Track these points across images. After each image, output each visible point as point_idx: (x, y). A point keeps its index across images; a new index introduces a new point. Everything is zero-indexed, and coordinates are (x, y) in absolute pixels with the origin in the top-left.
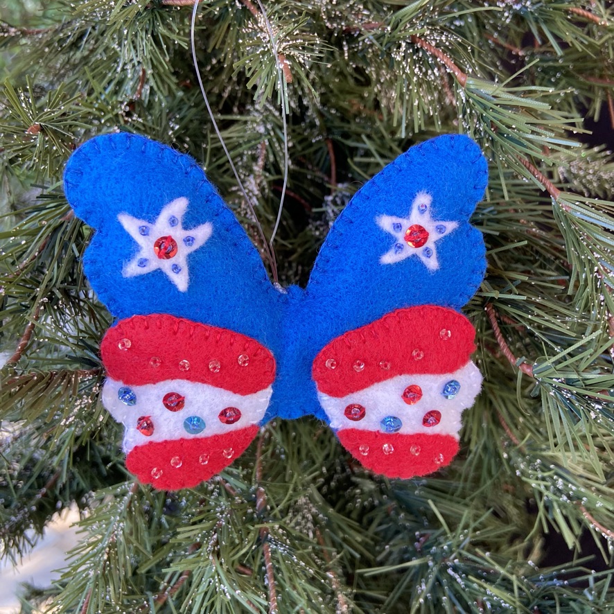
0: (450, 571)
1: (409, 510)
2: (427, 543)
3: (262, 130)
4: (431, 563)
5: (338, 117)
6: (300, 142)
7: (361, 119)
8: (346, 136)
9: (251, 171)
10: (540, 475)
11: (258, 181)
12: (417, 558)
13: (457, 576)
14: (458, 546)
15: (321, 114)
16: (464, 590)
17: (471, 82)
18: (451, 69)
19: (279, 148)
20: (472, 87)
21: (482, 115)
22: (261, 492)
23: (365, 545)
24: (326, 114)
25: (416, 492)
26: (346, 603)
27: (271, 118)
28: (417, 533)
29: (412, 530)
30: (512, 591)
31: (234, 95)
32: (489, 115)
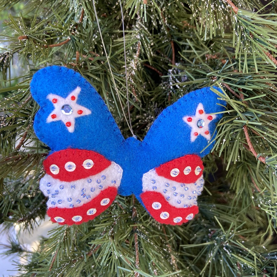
0: (224, 248)
1: (206, 218)
2: (214, 235)
3: (139, 37)
4: (216, 244)
5: (177, 30)
6: (157, 43)
7: (188, 30)
8: (180, 39)
9: (133, 58)
10: (270, 207)
11: (136, 63)
12: (209, 241)
13: (228, 251)
14: (229, 237)
15: (168, 29)
16: (231, 258)
17: (240, 12)
18: (230, 5)
19: (147, 46)
20: (241, 14)
21: (245, 28)
22: (134, 209)
23: (184, 233)
24: (171, 28)
25: (210, 210)
26: (175, 259)
27: (143, 31)
28: (210, 230)
29: (207, 228)
30: (254, 260)
31: (127, 20)
32: (249, 29)
